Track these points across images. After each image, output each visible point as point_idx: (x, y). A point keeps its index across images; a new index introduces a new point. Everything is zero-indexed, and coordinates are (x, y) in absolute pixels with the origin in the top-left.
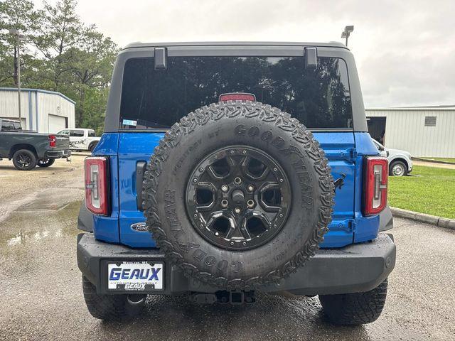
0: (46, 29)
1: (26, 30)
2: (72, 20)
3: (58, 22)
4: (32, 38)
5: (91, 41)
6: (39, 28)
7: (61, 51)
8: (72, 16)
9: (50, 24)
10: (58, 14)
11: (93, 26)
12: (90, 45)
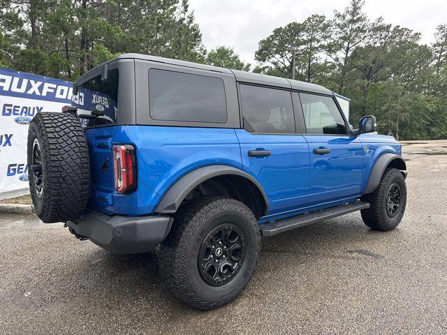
0: (336, 34)
1: (318, 41)
2: (359, 19)
3: (345, 26)
4: (322, 47)
5: (378, 35)
6: (330, 36)
7: (347, 52)
8: (358, 16)
9: (339, 30)
10: (346, 18)
11: (380, 19)
12: (376, 40)
